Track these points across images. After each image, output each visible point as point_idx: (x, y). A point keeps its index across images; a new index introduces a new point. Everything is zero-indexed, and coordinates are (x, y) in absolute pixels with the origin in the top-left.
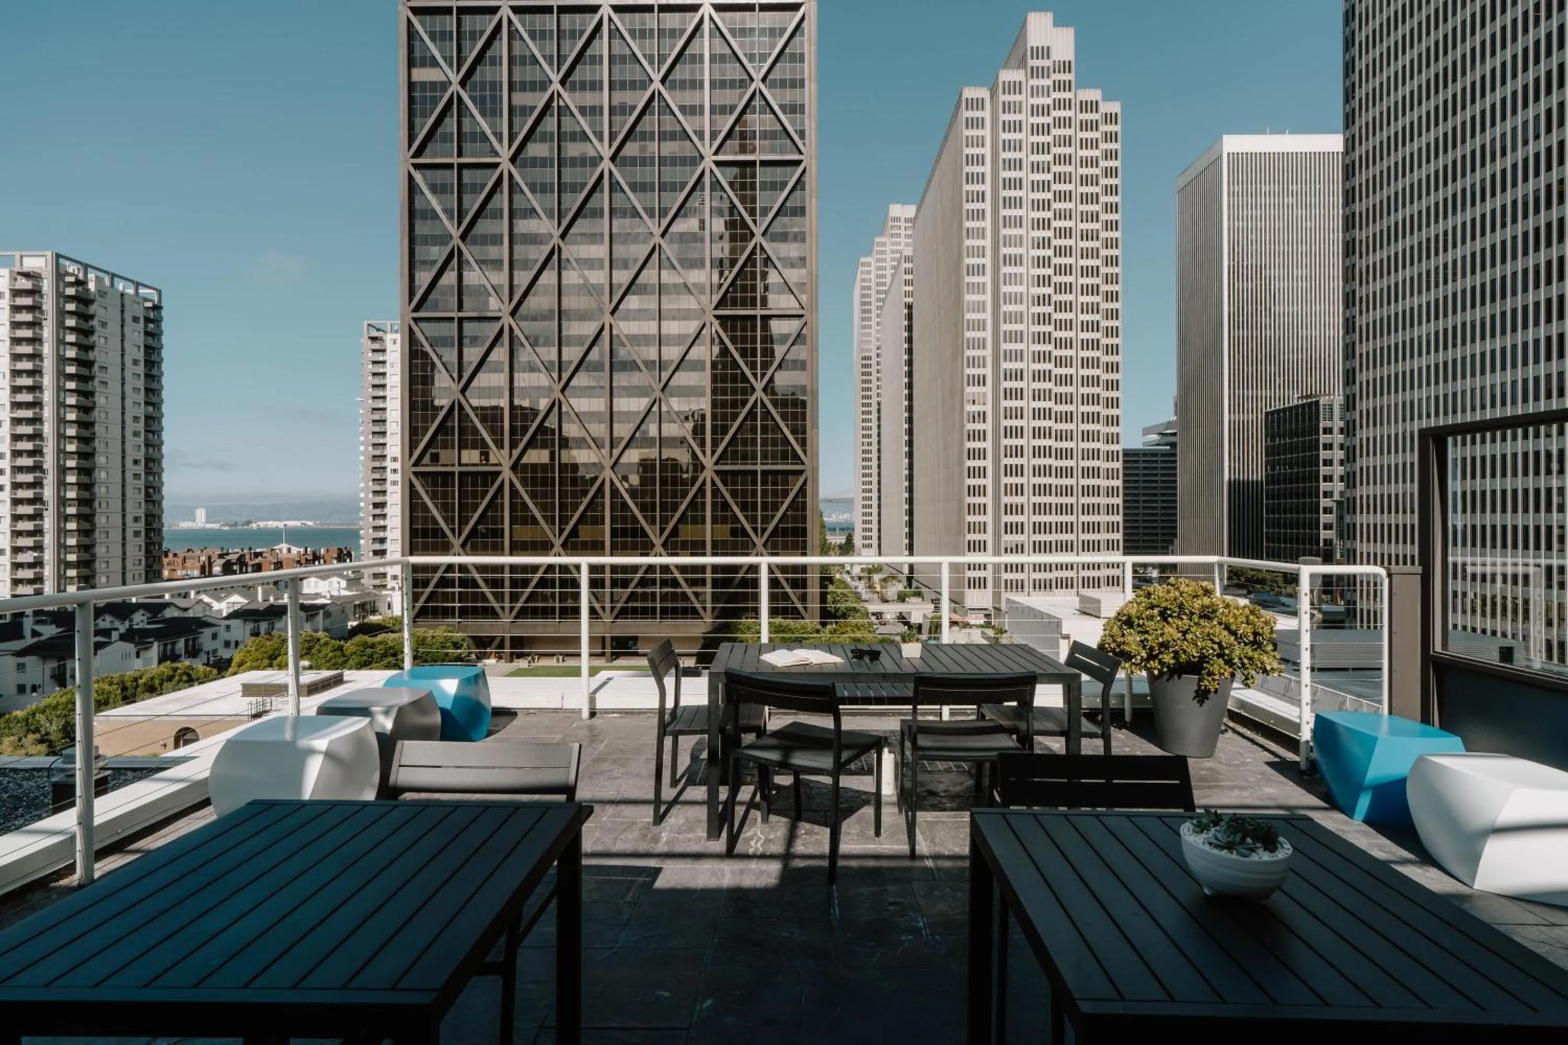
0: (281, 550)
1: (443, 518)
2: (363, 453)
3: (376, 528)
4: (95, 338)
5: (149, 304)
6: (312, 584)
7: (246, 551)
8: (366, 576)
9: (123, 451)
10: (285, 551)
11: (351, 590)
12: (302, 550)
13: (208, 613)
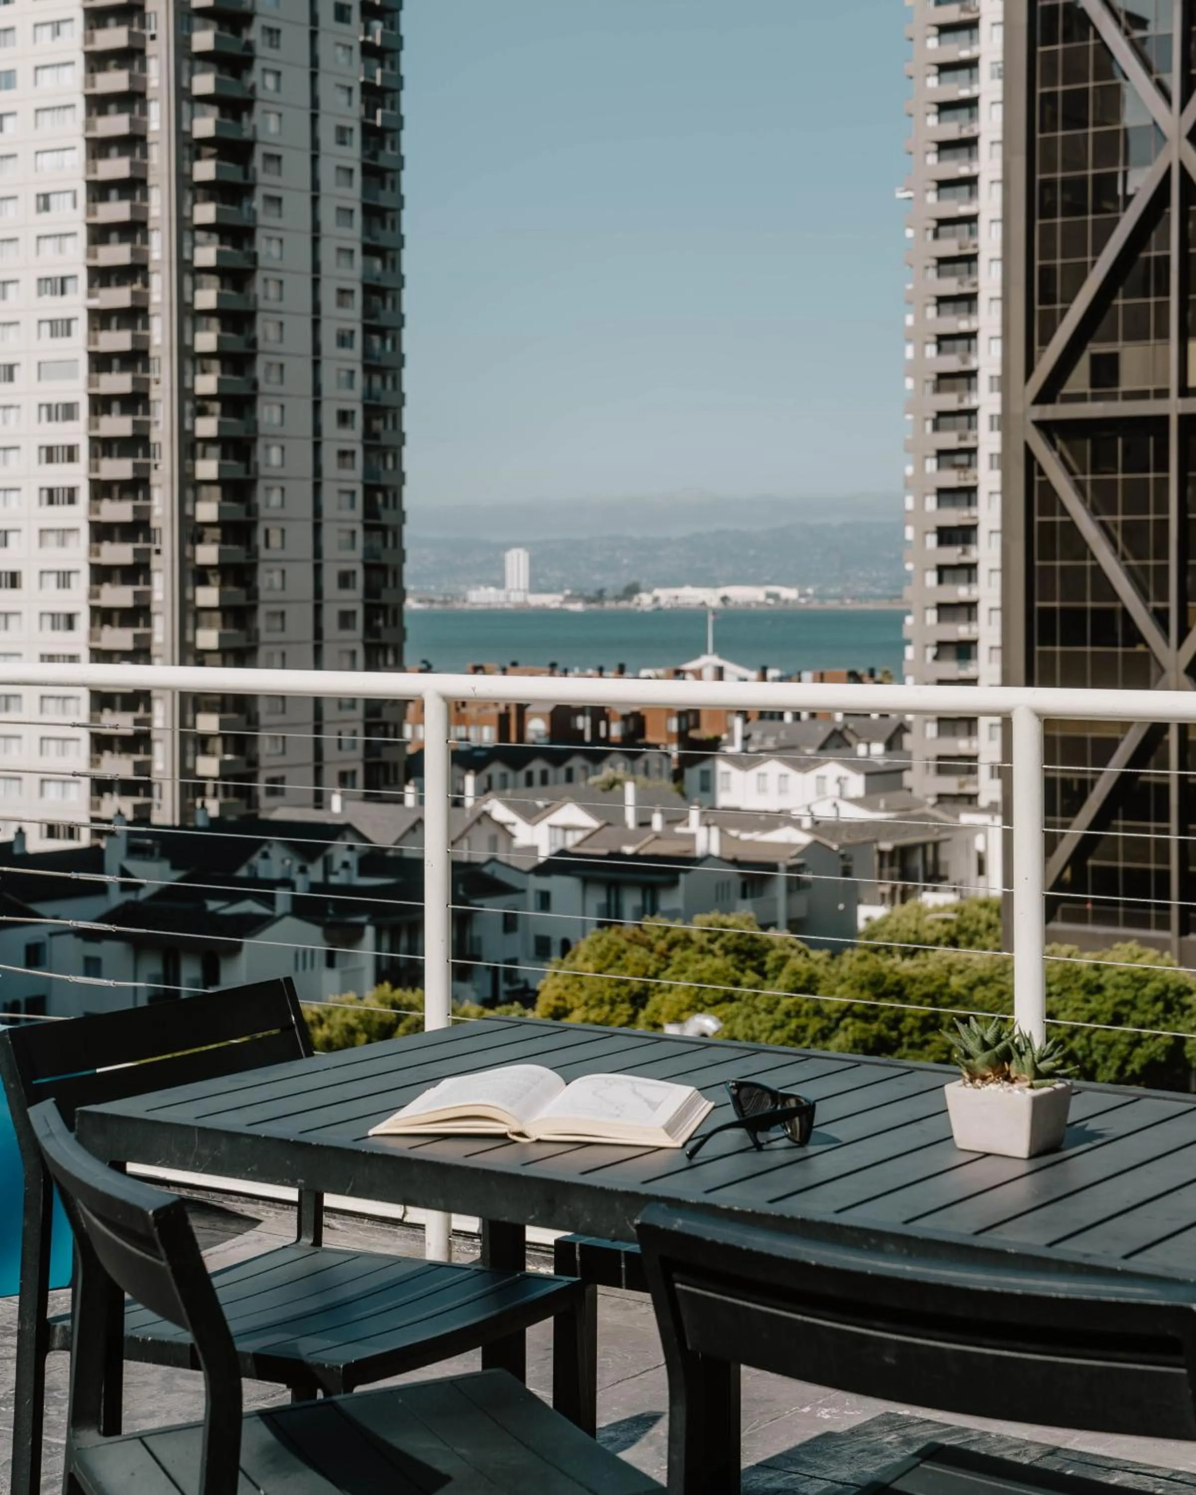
0: (699, 673)
1: (1131, 573)
2: (911, 369)
3: (946, 610)
4: (255, 77)
6: (772, 782)
8: (917, 763)
9: (317, 390)
11: (874, 808)
13: (502, 856)
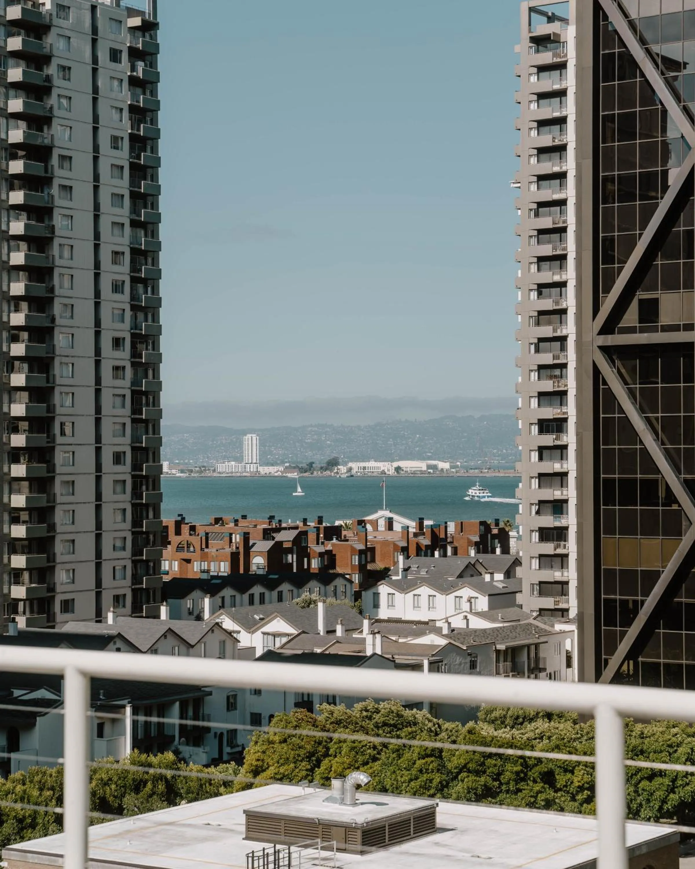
0: (375, 523)
2: (520, 309)
3: (544, 478)
4: (53, 101)
5: (136, 22)
6: (424, 601)
7: (312, 524)
8: (526, 587)
9: (98, 323)
10: (382, 525)
11: (493, 620)
12: (413, 526)
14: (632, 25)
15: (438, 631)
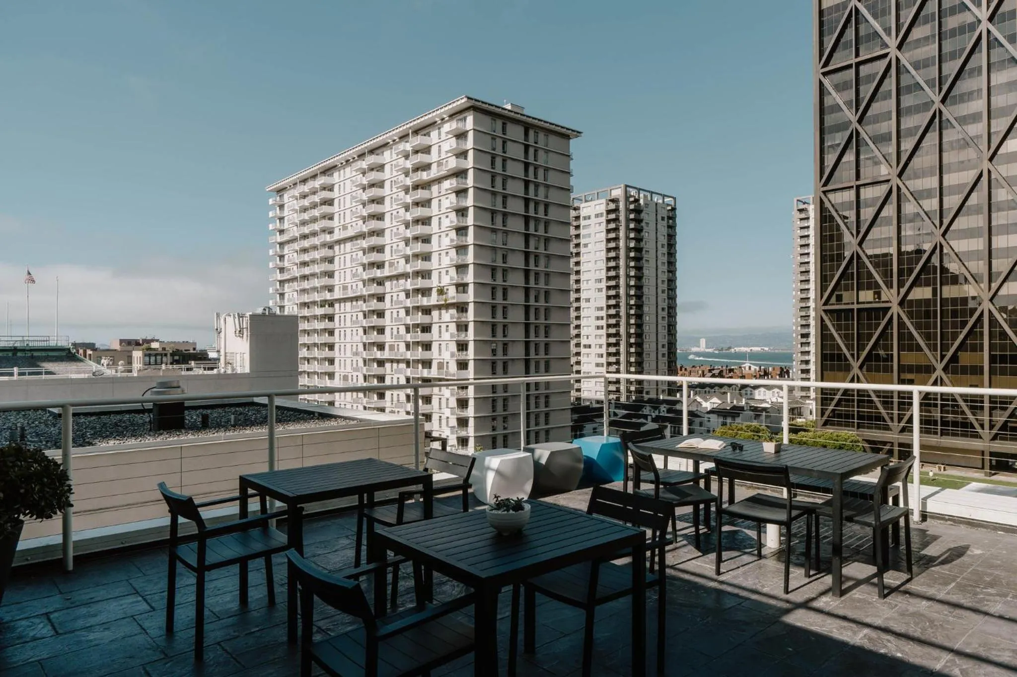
0: (745, 368)
1: (846, 345)
2: (794, 297)
3: (803, 353)
4: (643, 234)
5: (669, 208)
6: (762, 393)
7: (724, 368)
9: (657, 303)
10: (747, 368)
12: (758, 368)
13: (699, 409)
14: (833, 206)
15: (768, 402)
